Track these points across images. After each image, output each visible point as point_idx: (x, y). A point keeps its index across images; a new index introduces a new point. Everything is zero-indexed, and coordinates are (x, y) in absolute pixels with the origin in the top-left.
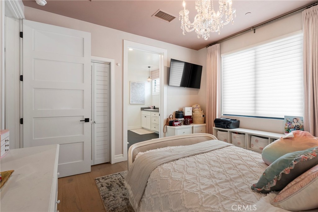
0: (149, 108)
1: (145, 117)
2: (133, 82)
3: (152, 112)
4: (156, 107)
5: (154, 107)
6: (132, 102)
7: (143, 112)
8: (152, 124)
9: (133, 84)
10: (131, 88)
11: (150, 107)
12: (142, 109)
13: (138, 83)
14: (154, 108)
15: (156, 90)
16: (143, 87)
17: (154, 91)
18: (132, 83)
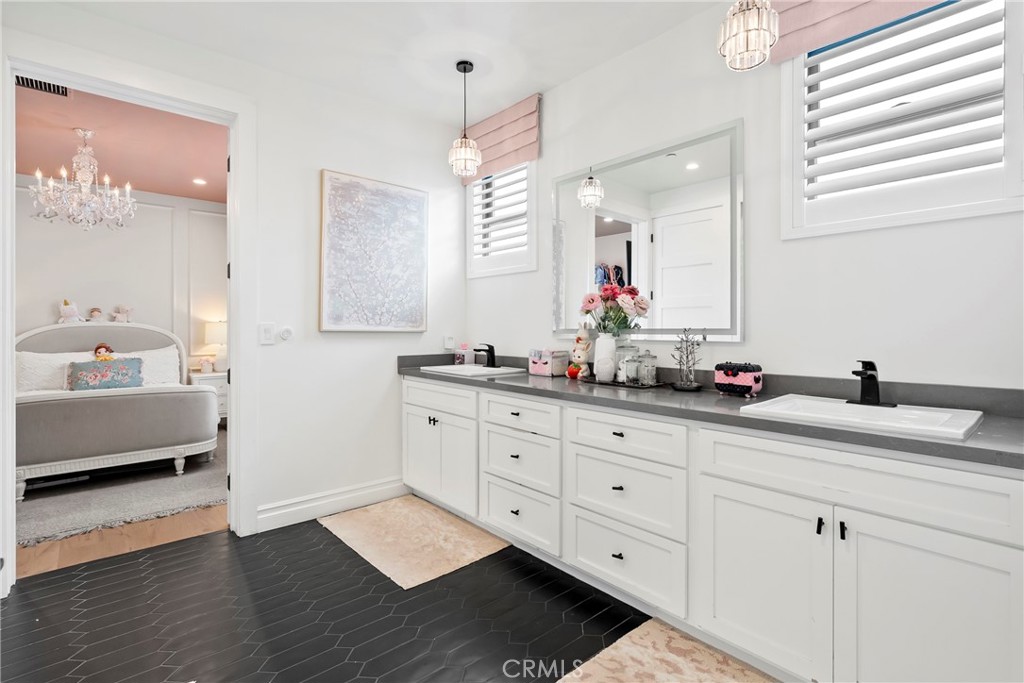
0: (451, 359)
1: (433, 421)
2: (346, 179)
3: (487, 395)
4: (497, 353)
5: (491, 350)
6: (338, 318)
7: (411, 383)
8: (484, 478)
9: (347, 191)
10: (327, 218)
11: (459, 351)
12: (409, 366)
13: (376, 193)
14: (491, 358)
15: (493, 245)
16: (414, 219)
17: (479, 249)
18: (335, 188)
